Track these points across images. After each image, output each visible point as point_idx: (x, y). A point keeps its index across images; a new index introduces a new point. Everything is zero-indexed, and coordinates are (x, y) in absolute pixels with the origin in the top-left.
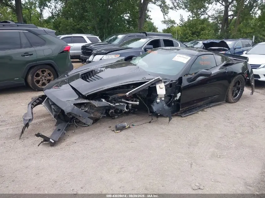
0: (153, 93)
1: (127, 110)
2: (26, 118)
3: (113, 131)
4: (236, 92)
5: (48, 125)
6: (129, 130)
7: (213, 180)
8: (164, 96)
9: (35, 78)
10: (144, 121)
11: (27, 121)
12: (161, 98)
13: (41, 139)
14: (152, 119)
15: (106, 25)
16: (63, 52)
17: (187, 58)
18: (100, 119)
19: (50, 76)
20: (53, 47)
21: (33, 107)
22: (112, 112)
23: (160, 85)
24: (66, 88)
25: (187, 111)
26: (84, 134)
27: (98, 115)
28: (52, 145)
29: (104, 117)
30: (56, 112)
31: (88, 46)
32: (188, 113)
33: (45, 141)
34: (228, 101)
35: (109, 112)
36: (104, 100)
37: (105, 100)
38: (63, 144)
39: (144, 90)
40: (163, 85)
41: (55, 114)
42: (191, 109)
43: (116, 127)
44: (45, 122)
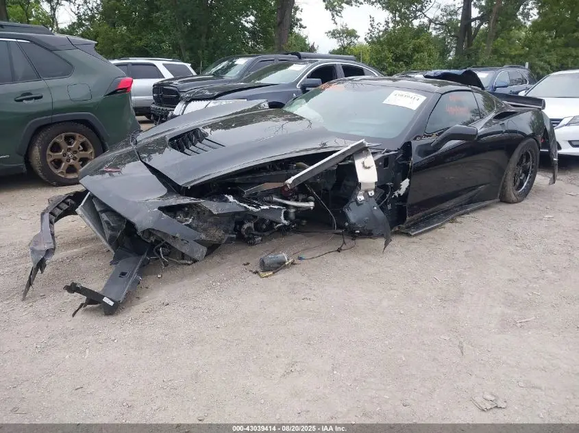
0: (345, 182)
1: (286, 222)
2: (37, 248)
3: (256, 272)
4: (521, 178)
5: (94, 262)
6: (294, 269)
7: (521, 384)
8: (374, 187)
9: (49, 155)
10: (327, 248)
11: (41, 254)
12: (366, 191)
13: (79, 299)
14: (344, 243)
15: (203, 40)
16: (115, 92)
17: (417, 98)
18: (220, 245)
19: (85, 149)
20: (92, 81)
21: (53, 220)
22: (249, 228)
23: (362, 160)
24: (135, 170)
25: (421, 221)
26: (186, 281)
27: (217, 234)
28: (110, 311)
29: (230, 240)
30: (113, 229)
31: (168, 85)
33: (90, 302)
34: (505, 200)
35: (241, 227)
36: (231, 198)
37: (235, 198)
38: (137, 310)
39: (326, 174)
40: (370, 160)
41: (111, 236)
42: (428, 219)
43: (262, 263)
44: (85, 255)
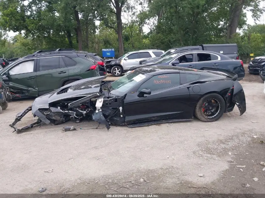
12: (99, 110)
14: (99, 126)
16: (89, 70)
25: (138, 123)
32: (139, 125)
37: (60, 108)
42: (143, 122)
